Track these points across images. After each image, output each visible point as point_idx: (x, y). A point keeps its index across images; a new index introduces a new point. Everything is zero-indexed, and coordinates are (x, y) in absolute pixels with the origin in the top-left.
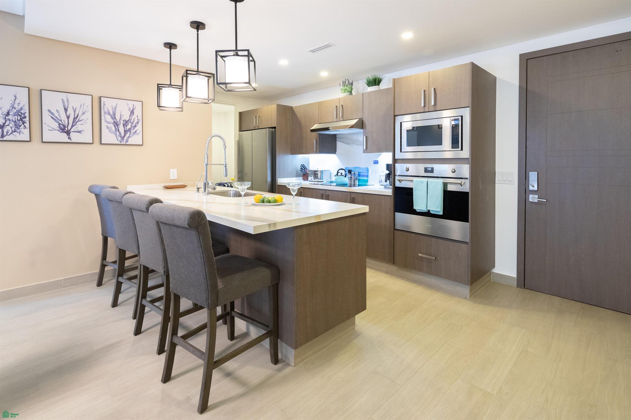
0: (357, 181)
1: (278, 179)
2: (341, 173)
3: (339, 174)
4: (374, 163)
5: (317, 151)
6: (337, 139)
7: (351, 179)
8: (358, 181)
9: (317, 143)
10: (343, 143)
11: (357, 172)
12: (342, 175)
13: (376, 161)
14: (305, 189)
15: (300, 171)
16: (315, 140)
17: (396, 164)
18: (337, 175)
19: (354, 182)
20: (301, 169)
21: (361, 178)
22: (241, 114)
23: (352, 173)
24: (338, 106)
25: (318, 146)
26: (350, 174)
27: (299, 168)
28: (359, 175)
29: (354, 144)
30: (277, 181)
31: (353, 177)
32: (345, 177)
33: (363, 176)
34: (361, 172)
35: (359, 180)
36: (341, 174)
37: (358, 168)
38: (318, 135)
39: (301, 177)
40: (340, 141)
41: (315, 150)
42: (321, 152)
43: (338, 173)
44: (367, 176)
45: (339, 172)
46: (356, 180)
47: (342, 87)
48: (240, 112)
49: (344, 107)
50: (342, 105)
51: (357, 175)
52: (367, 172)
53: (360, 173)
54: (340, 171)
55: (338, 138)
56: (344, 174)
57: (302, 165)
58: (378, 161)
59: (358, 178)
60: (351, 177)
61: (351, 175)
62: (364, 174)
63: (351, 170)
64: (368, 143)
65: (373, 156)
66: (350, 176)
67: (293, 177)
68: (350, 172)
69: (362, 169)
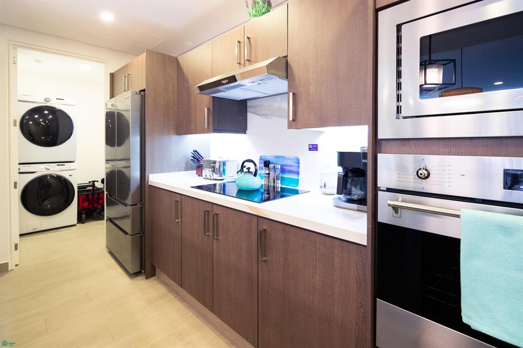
0: (279, 181)
1: (150, 175)
2: (249, 169)
3: (245, 170)
4: (310, 149)
5: (210, 127)
6: (249, 109)
7: (269, 177)
8: (281, 181)
9: (210, 114)
10: (257, 115)
11: (280, 166)
12: (249, 172)
13: (313, 145)
14: (183, 197)
15: (191, 161)
16: (206, 109)
17: (379, 155)
18: (241, 170)
19: (274, 182)
20: (192, 158)
21: (286, 176)
22: (112, 76)
23: (271, 166)
24: (242, 40)
25: (211, 118)
26: (267, 168)
27: (190, 155)
28: (283, 171)
29: (274, 115)
30: (146, 178)
31: (272, 173)
32: (255, 175)
33: (291, 172)
34: (286, 166)
35: (282, 179)
36: (247, 170)
37: (283, 157)
38: (211, 100)
39: (194, 170)
40: (252, 113)
41: (206, 127)
42: (217, 130)
43: (243, 166)
44: (298, 173)
45: (245, 167)
46: (277, 179)
47: (250, 10)
48: (112, 72)
49: (251, 40)
50: (249, 38)
51: (278, 171)
52: (297, 164)
53: (284, 167)
54: (247, 165)
55: (250, 107)
56: (253, 170)
57: (194, 151)
58: (317, 145)
59: (281, 175)
60: (269, 174)
61: (269, 169)
62: (291, 169)
63: (269, 161)
64: (300, 107)
65: (307, 135)
66: (267, 172)
67: (180, 170)
68: (267, 164)
69: (288, 159)
